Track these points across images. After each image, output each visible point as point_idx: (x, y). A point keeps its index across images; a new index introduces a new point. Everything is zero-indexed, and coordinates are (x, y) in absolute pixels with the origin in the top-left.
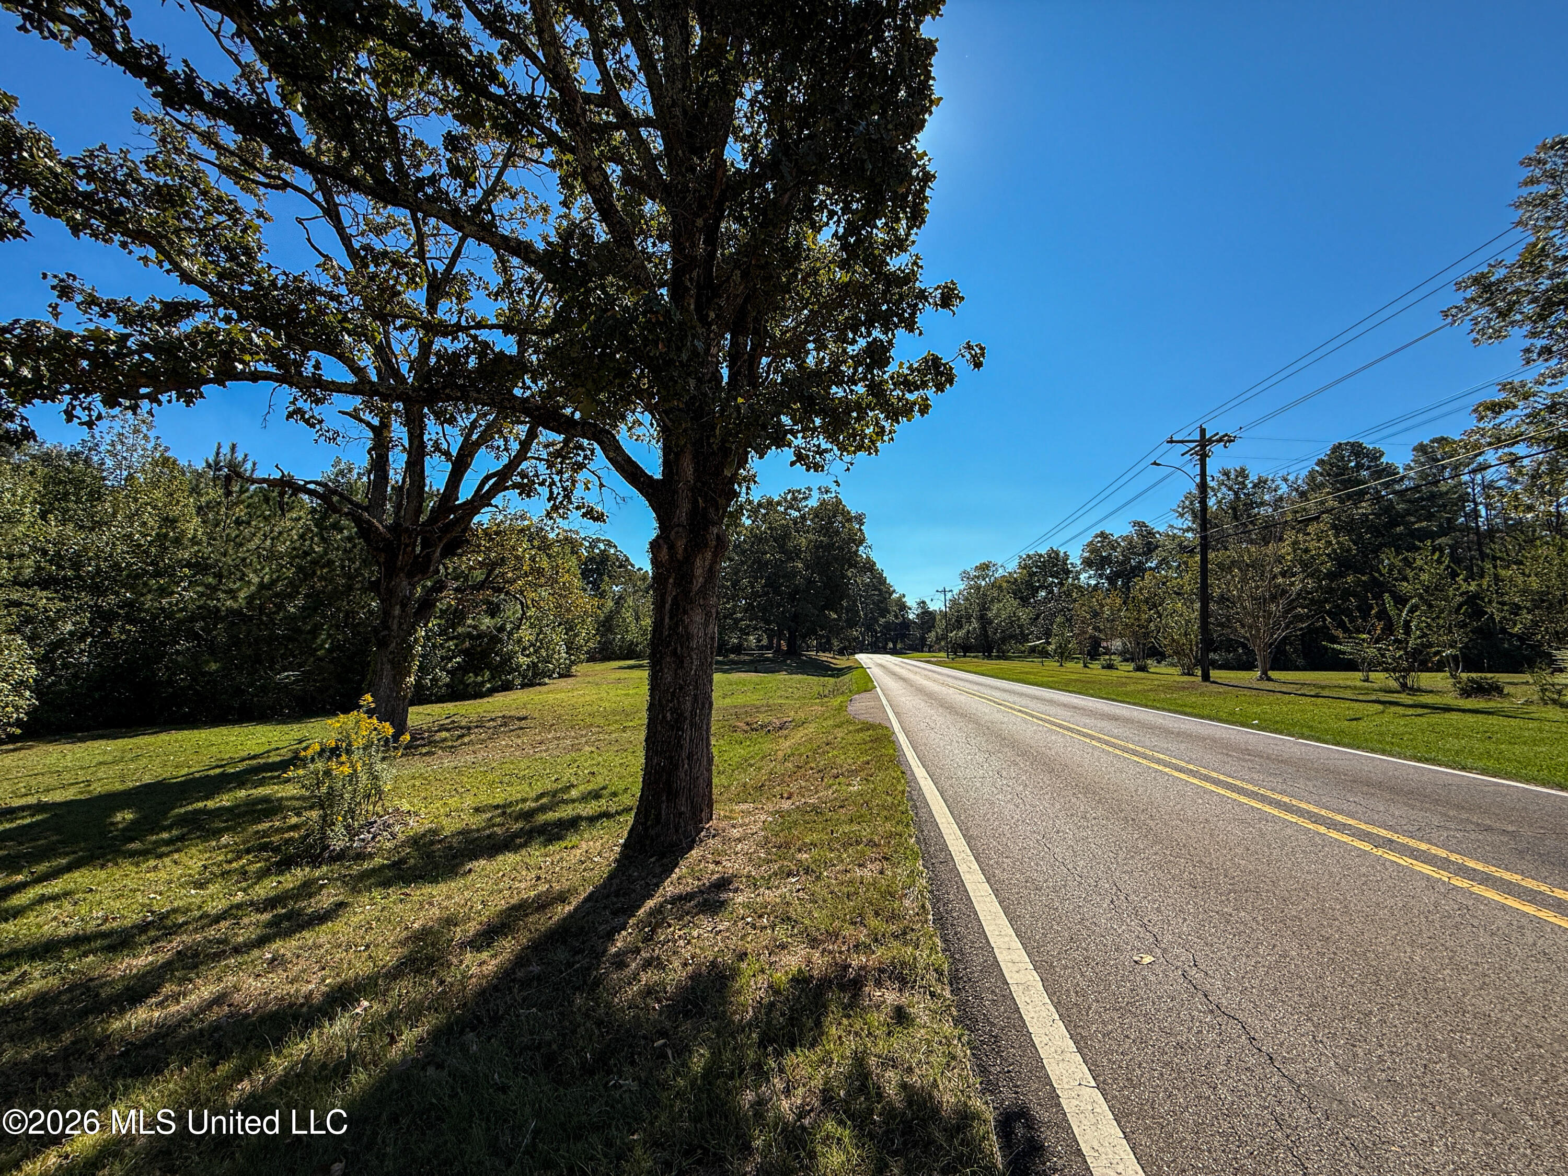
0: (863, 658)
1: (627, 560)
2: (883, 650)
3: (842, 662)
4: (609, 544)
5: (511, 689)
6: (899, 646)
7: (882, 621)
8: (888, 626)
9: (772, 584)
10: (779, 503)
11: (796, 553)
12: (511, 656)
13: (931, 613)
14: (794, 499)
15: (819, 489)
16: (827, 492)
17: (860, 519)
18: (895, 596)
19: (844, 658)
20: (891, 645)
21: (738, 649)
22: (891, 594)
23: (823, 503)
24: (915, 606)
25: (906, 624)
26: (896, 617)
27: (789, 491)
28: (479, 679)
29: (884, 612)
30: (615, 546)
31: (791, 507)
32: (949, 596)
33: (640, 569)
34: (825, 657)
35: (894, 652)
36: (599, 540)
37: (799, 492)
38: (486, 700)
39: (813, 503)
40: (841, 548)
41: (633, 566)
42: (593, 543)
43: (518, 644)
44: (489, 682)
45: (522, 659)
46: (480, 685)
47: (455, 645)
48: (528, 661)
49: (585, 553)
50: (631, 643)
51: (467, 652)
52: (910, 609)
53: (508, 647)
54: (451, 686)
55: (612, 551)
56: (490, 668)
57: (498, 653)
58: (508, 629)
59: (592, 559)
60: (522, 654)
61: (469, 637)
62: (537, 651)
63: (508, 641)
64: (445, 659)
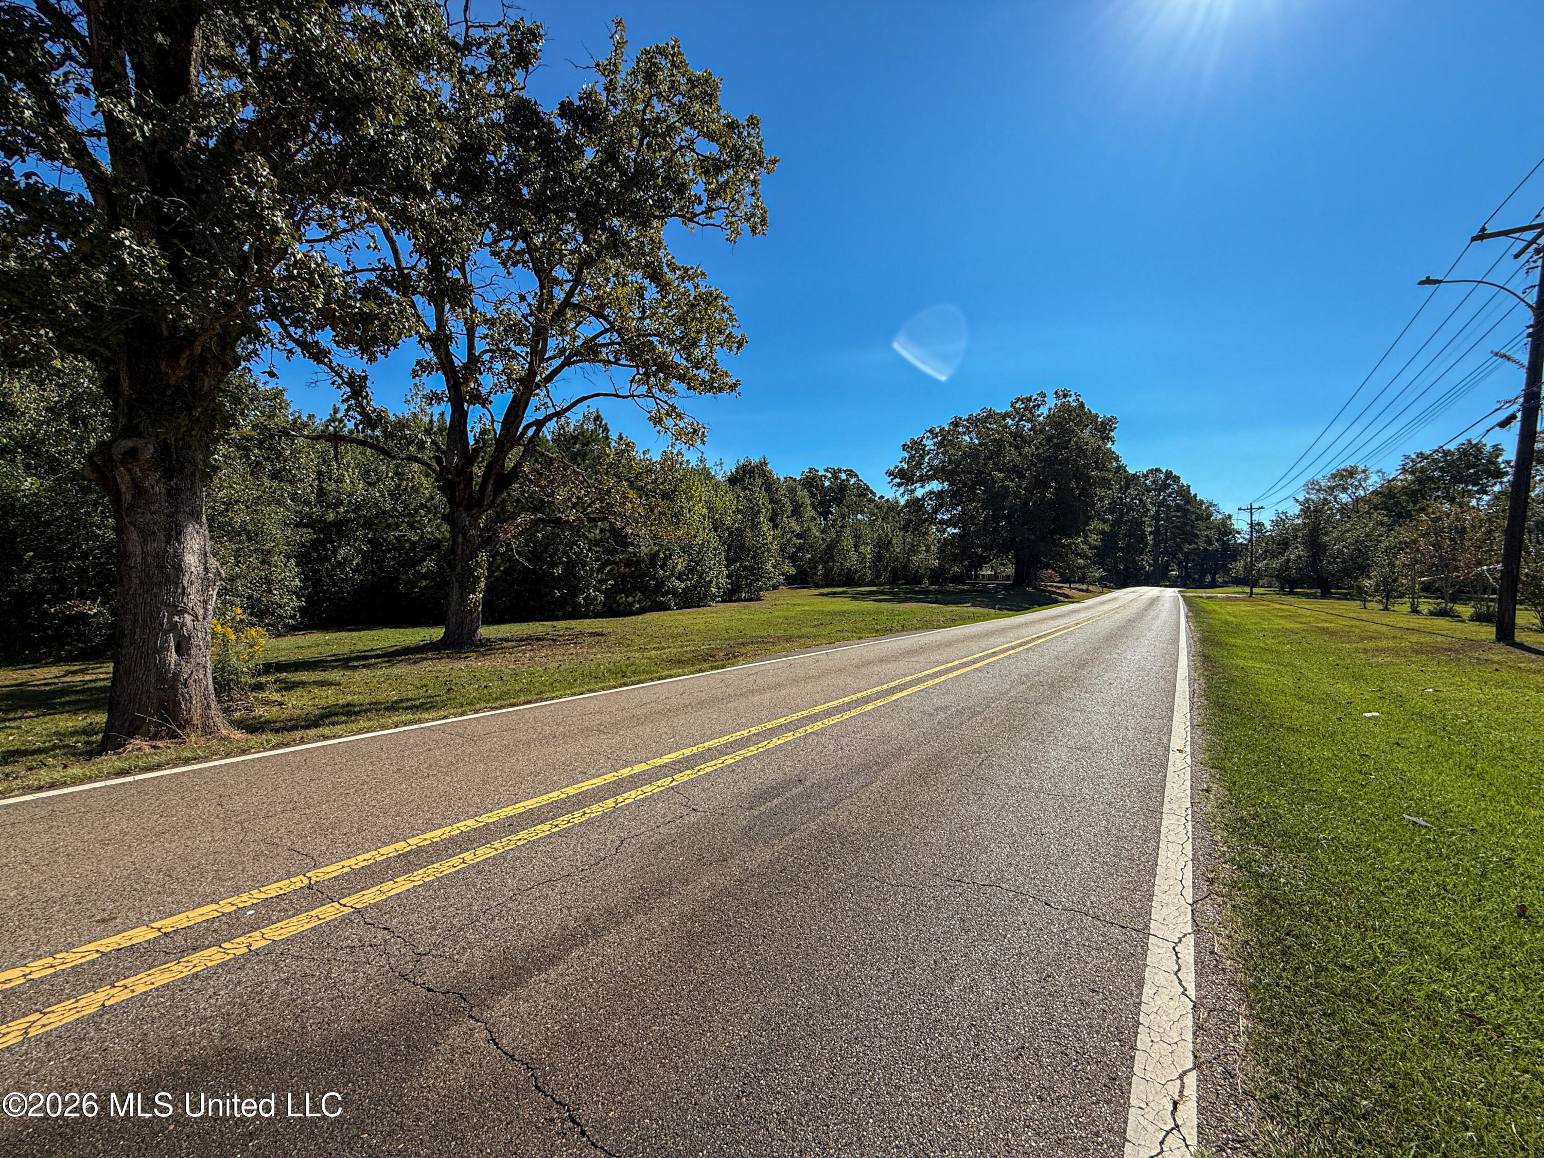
1: (868, 488)
4: (851, 474)
5: (669, 609)
10: (1006, 416)
12: (661, 583)
14: (1025, 408)
15: (1056, 392)
16: (1065, 395)
18: (1214, 517)
20: (1208, 578)
23: (1064, 408)
24: (1245, 528)
27: (1018, 400)
28: (630, 599)
29: (1191, 537)
30: (856, 476)
31: (1024, 418)
33: (882, 497)
36: (840, 471)
37: (1029, 399)
39: (1050, 409)
41: (874, 494)
42: (835, 474)
43: (672, 570)
44: (639, 602)
45: (677, 583)
46: (631, 605)
47: (612, 570)
48: (683, 585)
49: (827, 484)
50: (850, 570)
51: (623, 576)
52: (1239, 533)
53: (661, 572)
54: (605, 604)
55: (852, 481)
56: (644, 589)
57: (653, 578)
58: (662, 556)
59: (830, 489)
60: (677, 578)
61: (628, 563)
62: (700, 576)
63: (662, 567)
64: (600, 581)
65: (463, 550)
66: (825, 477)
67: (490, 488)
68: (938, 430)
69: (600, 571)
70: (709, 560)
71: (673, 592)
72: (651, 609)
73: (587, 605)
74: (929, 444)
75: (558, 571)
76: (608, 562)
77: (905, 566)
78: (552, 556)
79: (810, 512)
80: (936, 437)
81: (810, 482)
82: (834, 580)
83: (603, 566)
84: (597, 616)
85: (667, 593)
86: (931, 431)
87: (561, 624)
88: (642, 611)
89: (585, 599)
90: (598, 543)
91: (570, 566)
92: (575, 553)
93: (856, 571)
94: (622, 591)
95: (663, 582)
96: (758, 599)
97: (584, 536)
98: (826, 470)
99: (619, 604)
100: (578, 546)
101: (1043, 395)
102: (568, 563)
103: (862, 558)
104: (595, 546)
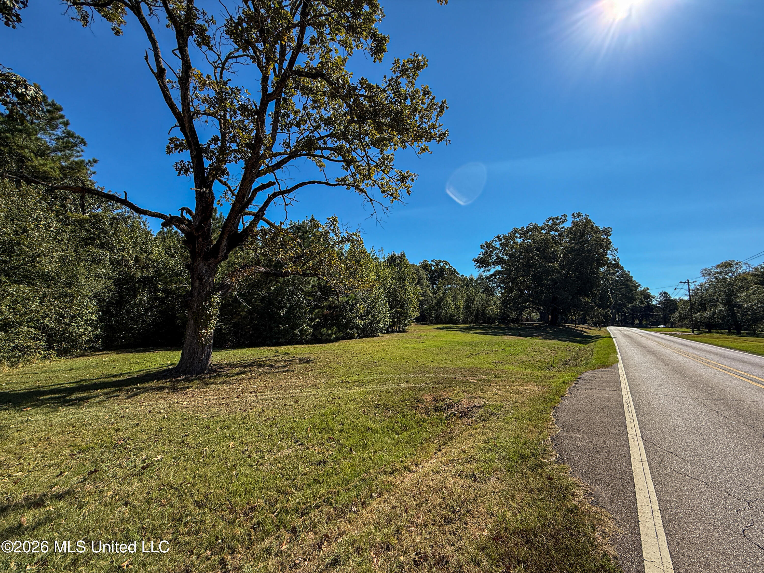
0: (612, 329)
1: (455, 271)
2: (632, 325)
3: (593, 332)
4: (446, 263)
5: (354, 338)
6: (644, 322)
7: (629, 305)
8: (634, 309)
9: (538, 279)
10: (542, 228)
11: (554, 258)
12: (350, 321)
13: (672, 301)
14: (554, 224)
15: (573, 215)
16: (579, 216)
17: (607, 232)
18: (639, 289)
19: (598, 328)
20: (637, 322)
21: (516, 321)
22: (637, 287)
23: (575, 224)
24: (657, 295)
25: (651, 308)
26: (641, 302)
27: (550, 219)
28: (330, 332)
29: (631, 300)
30: (449, 264)
31: (552, 229)
32: (692, 287)
33: (462, 276)
34: (580, 327)
35: (640, 326)
36: (440, 261)
37: (557, 219)
38: (332, 344)
39: (568, 224)
40: (590, 251)
41: (458, 274)
42: (438, 263)
43: (357, 312)
44: (335, 334)
45: (359, 321)
46: (330, 335)
47: (318, 312)
48: (363, 322)
49: (433, 268)
50: (451, 315)
51: (325, 316)
52: (654, 298)
53: (350, 314)
54: (313, 335)
55: (447, 267)
56: (339, 326)
57: (344, 317)
58: (350, 303)
59: (435, 271)
60: (359, 318)
61: (329, 307)
62: (373, 317)
63: (351, 311)
64: (311, 320)
65: (199, 293)
66: (432, 265)
67: (224, 243)
68: (502, 236)
69: (311, 312)
70: (379, 306)
71: (357, 327)
72: (343, 338)
73: (301, 335)
74: (497, 244)
75: (282, 313)
76: (317, 307)
77: (484, 314)
78: (280, 302)
79: (426, 283)
80: (501, 240)
81: (425, 266)
82: (441, 320)
83: (313, 309)
84: (307, 342)
85: (353, 327)
86: (498, 237)
87: (283, 349)
88: (337, 340)
89: (300, 331)
90: (310, 294)
91: (291, 309)
92: (295, 301)
93: (454, 316)
94: (324, 326)
95: (351, 320)
96: (405, 332)
97: (302, 290)
98: (433, 261)
99: (322, 335)
100: (297, 296)
101: (565, 216)
102: (290, 307)
103: (458, 308)
104: (309, 296)
